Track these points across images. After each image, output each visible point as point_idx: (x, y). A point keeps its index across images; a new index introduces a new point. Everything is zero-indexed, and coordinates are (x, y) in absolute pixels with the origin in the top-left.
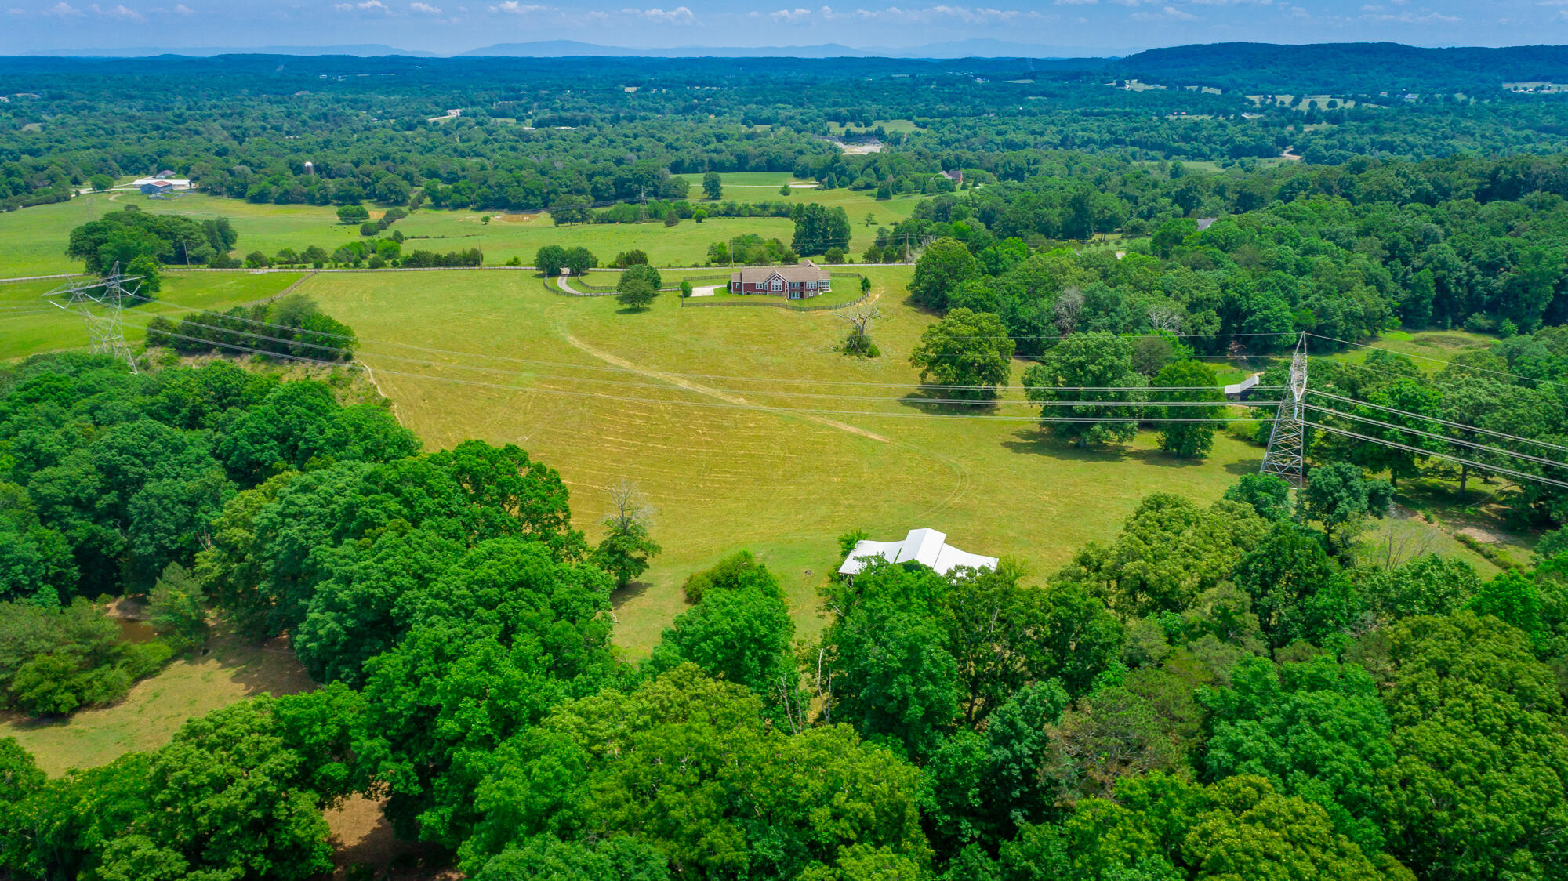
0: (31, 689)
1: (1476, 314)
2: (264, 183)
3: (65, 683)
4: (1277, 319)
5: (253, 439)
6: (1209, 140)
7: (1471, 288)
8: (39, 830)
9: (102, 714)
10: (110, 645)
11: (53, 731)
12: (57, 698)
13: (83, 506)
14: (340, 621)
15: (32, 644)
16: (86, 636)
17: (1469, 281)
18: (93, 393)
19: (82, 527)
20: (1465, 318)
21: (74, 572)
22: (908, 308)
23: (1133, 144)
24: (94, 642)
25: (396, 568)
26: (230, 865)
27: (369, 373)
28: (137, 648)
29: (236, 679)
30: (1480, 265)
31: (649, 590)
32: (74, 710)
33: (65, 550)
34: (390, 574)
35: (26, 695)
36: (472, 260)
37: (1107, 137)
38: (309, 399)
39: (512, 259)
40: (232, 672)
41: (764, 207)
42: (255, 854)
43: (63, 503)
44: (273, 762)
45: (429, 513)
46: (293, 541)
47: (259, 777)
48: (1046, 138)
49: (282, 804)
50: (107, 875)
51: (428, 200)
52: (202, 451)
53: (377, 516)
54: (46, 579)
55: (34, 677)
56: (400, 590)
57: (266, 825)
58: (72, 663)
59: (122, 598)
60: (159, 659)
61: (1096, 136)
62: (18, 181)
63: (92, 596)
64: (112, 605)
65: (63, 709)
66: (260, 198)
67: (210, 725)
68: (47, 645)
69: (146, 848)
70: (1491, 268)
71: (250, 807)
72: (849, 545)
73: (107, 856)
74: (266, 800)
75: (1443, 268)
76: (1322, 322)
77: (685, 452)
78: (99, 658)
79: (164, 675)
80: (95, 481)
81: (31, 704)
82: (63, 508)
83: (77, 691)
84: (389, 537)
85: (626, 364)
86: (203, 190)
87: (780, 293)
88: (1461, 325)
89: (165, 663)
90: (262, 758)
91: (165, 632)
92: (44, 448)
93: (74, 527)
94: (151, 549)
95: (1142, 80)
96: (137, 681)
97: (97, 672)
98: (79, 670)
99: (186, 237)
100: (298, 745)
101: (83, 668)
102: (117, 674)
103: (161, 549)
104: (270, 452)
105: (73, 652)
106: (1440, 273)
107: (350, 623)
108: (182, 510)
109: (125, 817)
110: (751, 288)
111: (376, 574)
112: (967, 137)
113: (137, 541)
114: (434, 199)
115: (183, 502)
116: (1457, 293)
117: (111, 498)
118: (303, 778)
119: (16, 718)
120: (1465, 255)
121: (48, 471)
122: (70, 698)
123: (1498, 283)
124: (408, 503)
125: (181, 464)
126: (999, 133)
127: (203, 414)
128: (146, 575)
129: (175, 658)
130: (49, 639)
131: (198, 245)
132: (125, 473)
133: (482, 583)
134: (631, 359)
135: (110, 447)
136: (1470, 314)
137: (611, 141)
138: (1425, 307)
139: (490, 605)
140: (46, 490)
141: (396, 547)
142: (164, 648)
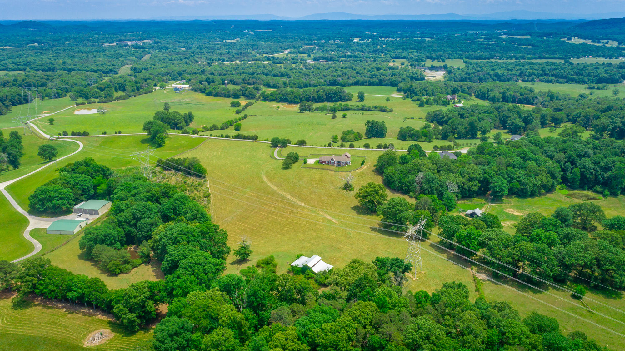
0: (111, 268)
1: (597, 186)
2: (211, 89)
3: (118, 268)
4: (499, 186)
5: (168, 209)
6: (589, 75)
7: (596, 176)
8: (106, 300)
9: (125, 275)
10: (128, 259)
11: (114, 278)
12: (116, 270)
13: (128, 223)
14: (168, 264)
15: (112, 258)
16: (123, 257)
17: (595, 174)
18: (136, 189)
19: (127, 228)
20: (593, 187)
21: (125, 239)
22: (373, 173)
23: (552, 75)
24: (125, 259)
25: (180, 254)
26: (136, 313)
27: (208, 184)
28: (134, 260)
29: (153, 271)
30: (601, 168)
31: (250, 262)
32: (119, 274)
33: (123, 234)
34: (179, 256)
35: (110, 269)
36: (254, 138)
37: (541, 72)
38: (182, 200)
39: (266, 139)
40: (153, 269)
41: (376, 107)
42: (141, 311)
43: (124, 222)
44: (145, 294)
45: (192, 241)
46: (164, 243)
47: (142, 297)
48: (513, 72)
49: (146, 303)
50: (115, 311)
51: (262, 98)
52: (156, 211)
53: (181, 240)
54: (118, 241)
55: (111, 265)
56: (180, 259)
57: (144, 307)
58: (119, 263)
59: (135, 246)
60: (139, 263)
61: (536, 72)
62: (139, 85)
63: (128, 245)
64: (133, 247)
65: (117, 273)
66: (209, 94)
67: (135, 285)
68: (115, 258)
69: (122, 307)
70: (606, 169)
71: (140, 303)
72: (298, 257)
73: (115, 308)
74: (144, 302)
75: (584, 168)
76: (523, 187)
77: (280, 220)
78: (126, 262)
79: (139, 267)
80: (131, 217)
81: (111, 271)
82: (124, 223)
83: (120, 270)
84: (181, 247)
85: (275, 188)
86: (192, 90)
87: (333, 165)
88: (591, 189)
89: (140, 265)
90: (144, 293)
91: (141, 257)
92: (121, 207)
93: (126, 228)
94: (141, 236)
95: (581, 37)
96: (133, 268)
97: (125, 265)
98: (121, 265)
99: (178, 121)
100: (151, 291)
101: (122, 264)
102: (129, 266)
103: (143, 236)
104: (171, 214)
105: (120, 260)
106: (582, 170)
107: (170, 265)
108: (149, 227)
109: (119, 301)
110: (325, 162)
111: (176, 255)
112: (479, 71)
113: (138, 233)
114: (264, 97)
115: (149, 225)
116: (589, 177)
117: (134, 222)
118: (151, 298)
119: (108, 274)
120: (595, 163)
121: (122, 214)
122: (118, 271)
123: (606, 175)
124: (188, 238)
125: (151, 214)
126: (493, 70)
127: (160, 198)
128: (139, 242)
129: (142, 263)
130: (116, 257)
131: (181, 123)
132: (137, 216)
133: (191, 263)
134: (277, 187)
135: (135, 209)
136: (594, 186)
137: (336, 70)
138: (576, 182)
139: (191, 267)
140: (121, 219)
141: (182, 249)
142: (140, 261)
